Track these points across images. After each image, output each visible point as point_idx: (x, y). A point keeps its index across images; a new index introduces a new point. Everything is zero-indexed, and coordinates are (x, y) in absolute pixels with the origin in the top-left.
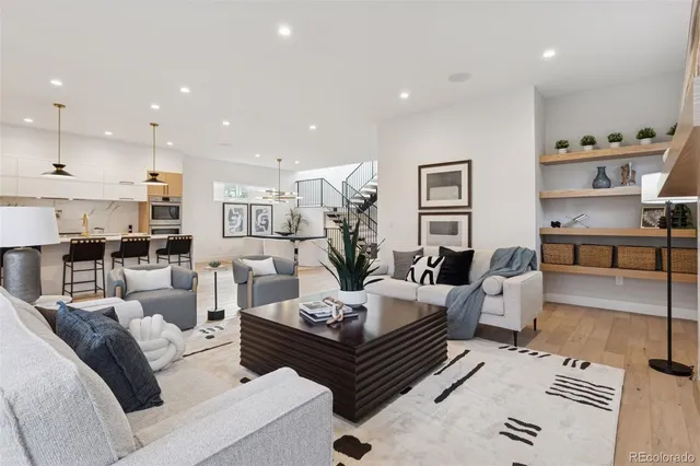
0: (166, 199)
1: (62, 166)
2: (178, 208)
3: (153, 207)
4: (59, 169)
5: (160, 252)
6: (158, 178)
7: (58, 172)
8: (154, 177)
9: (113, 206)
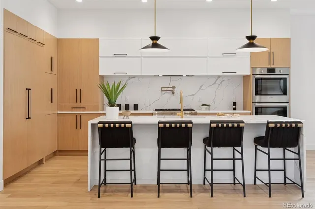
0: (271, 71)
1: (157, 38)
2: (285, 80)
3: (257, 80)
4: (155, 42)
5: (258, 141)
6: (255, 42)
7: (155, 45)
8: (251, 40)
9: (218, 82)
